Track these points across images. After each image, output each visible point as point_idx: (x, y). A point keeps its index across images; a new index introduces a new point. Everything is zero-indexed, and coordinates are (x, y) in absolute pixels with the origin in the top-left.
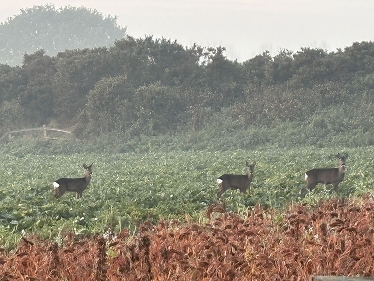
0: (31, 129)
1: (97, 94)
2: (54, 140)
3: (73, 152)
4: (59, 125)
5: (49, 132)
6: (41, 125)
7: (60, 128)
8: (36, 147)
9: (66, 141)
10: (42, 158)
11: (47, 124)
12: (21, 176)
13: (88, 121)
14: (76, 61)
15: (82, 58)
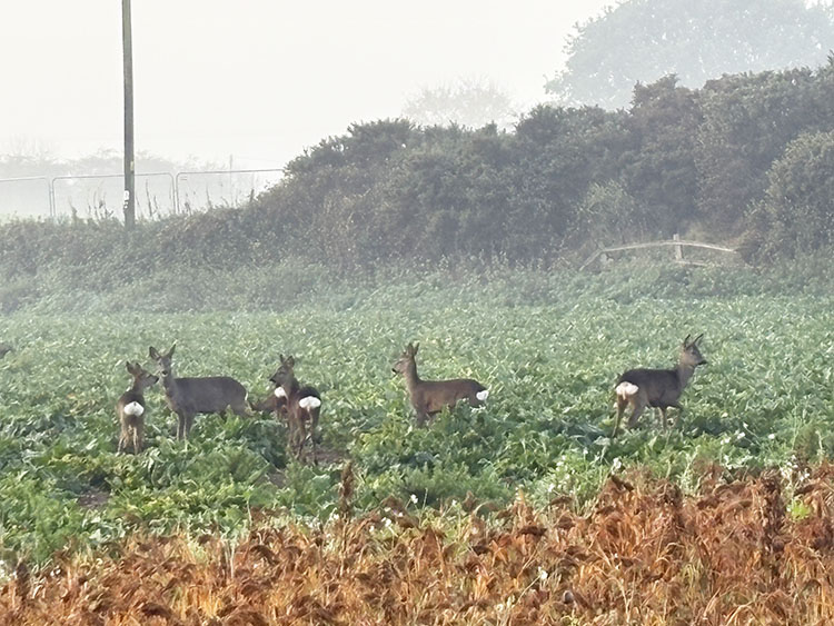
0: (649, 244)
1: (789, 168)
2: (696, 266)
3: (737, 293)
4: (708, 235)
5: (686, 251)
6: (668, 236)
7: (710, 241)
8: (658, 282)
9: (722, 269)
10: (670, 305)
11: (683, 232)
12: (625, 344)
13: (771, 227)
14: (745, 98)
15: (756, 92)
